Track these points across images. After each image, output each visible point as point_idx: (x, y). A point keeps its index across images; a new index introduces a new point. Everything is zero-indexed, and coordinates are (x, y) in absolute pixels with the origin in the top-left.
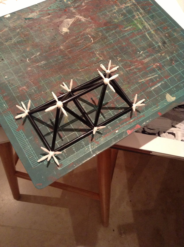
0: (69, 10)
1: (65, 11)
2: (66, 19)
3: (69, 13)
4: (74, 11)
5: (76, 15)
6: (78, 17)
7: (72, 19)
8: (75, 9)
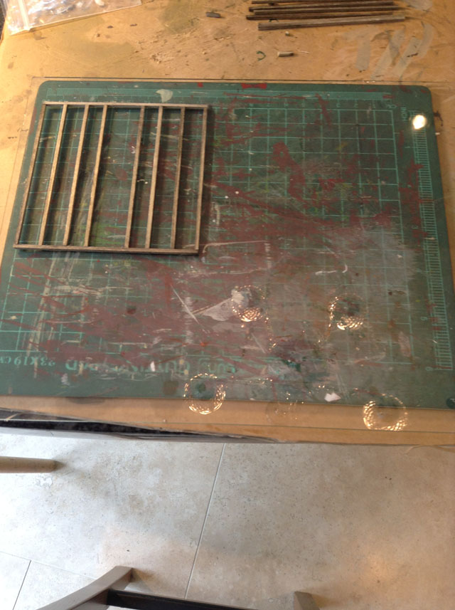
1: (206, 344)
3: (203, 333)
5: (193, 319)
6: (191, 314)
7: (206, 315)
8: (183, 335)
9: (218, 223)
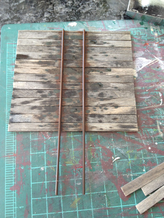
0: (151, 45)
1: (146, 44)
2: (141, 57)
3: (149, 50)
4: (157, 49)
5: (157, 57)
6: (159, 60)
7: (150, 60)
8: (159, 48)
9: (157, 122)
